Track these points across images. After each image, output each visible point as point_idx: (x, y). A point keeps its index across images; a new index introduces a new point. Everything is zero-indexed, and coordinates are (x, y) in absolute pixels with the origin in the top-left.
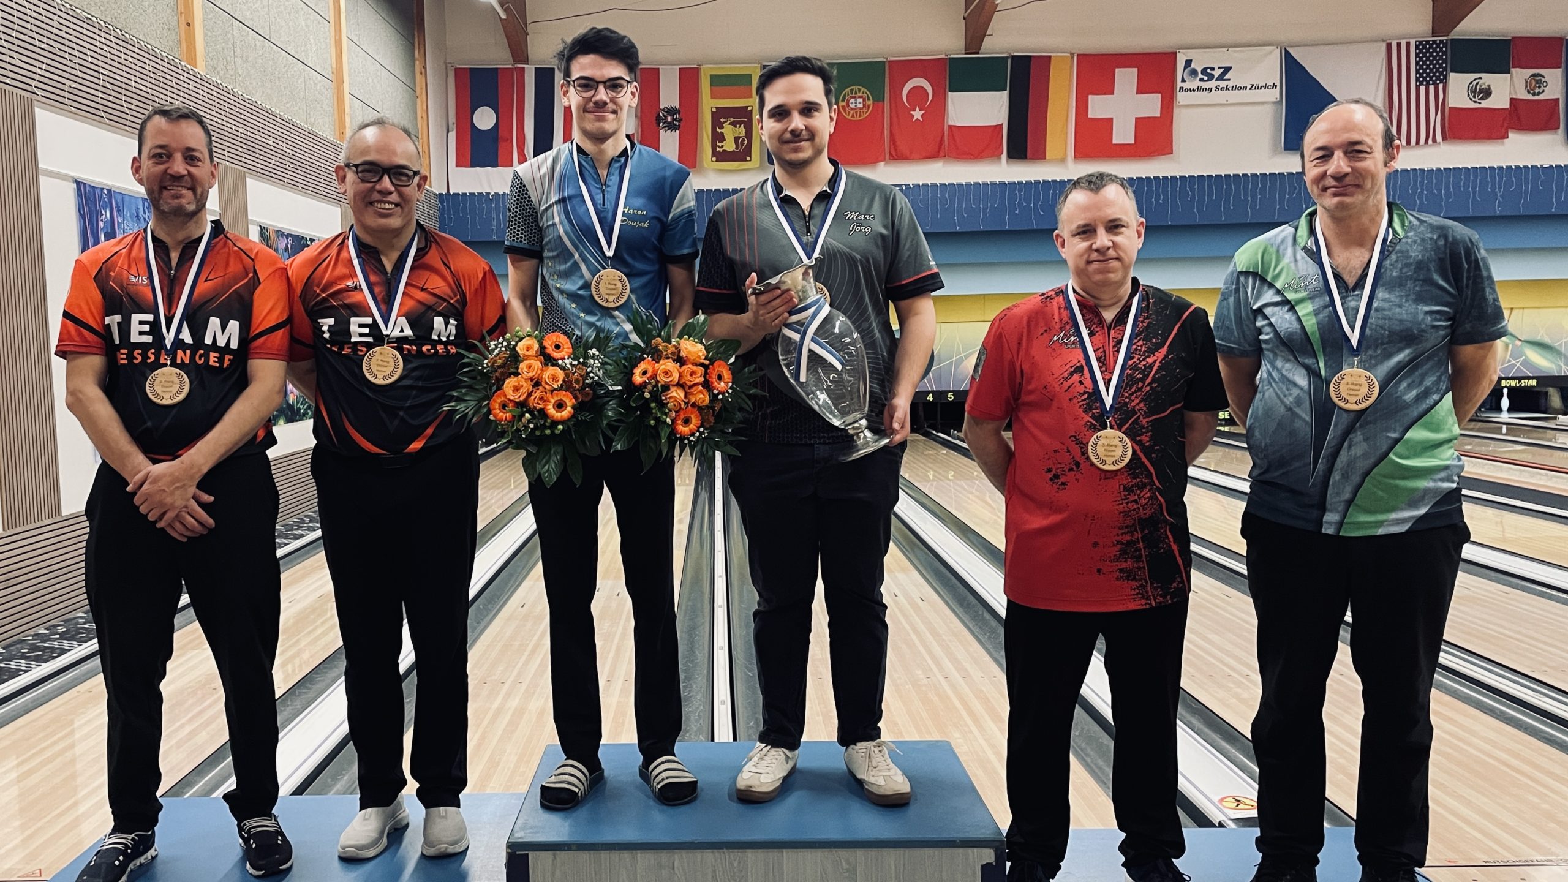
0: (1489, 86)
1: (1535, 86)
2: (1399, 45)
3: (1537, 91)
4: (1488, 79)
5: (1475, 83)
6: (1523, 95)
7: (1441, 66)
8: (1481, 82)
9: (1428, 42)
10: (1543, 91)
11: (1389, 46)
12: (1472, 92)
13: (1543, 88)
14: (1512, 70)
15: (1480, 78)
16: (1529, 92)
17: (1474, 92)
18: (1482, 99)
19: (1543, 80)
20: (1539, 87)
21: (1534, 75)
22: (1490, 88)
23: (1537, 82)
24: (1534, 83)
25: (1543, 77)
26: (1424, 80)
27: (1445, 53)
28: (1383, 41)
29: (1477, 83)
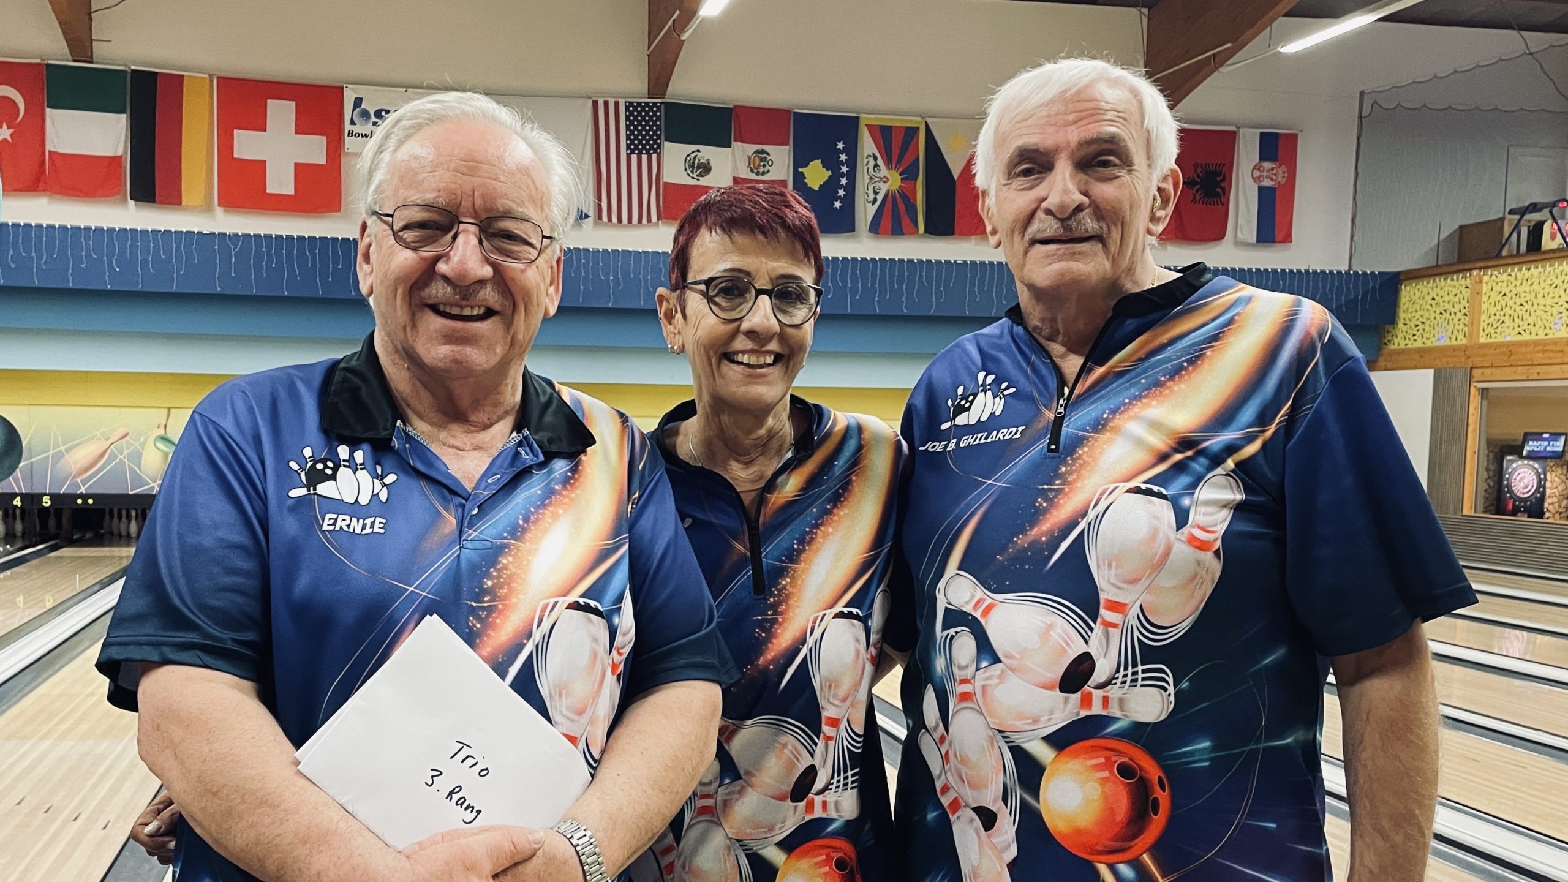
0: (708, 160)
1: (759, 165)
2: (606, 104)
3: (761, 170)
4: (707, 153)
5: (693, 155)
6: (745, 173)
7: (655, 133)
8: (699, 155)
9: (639, 104)
10: (768, 171)
11: (595, 104)
12: (690, 166)
13: (768, 167)
14: (733, 143)
15: (698, 151)
16: (752, 171)
17: (692, 166)
18: (700, 175)
19: (769, 158)
20: (764, 166)
21: (757, 152)
22: (709, 163)
23: (761, 160)
24: (757, 160)
25: (768, 154)
26: (636, 147)
27: (659, 118)
28: (590, 98)
29: (696, 156)
